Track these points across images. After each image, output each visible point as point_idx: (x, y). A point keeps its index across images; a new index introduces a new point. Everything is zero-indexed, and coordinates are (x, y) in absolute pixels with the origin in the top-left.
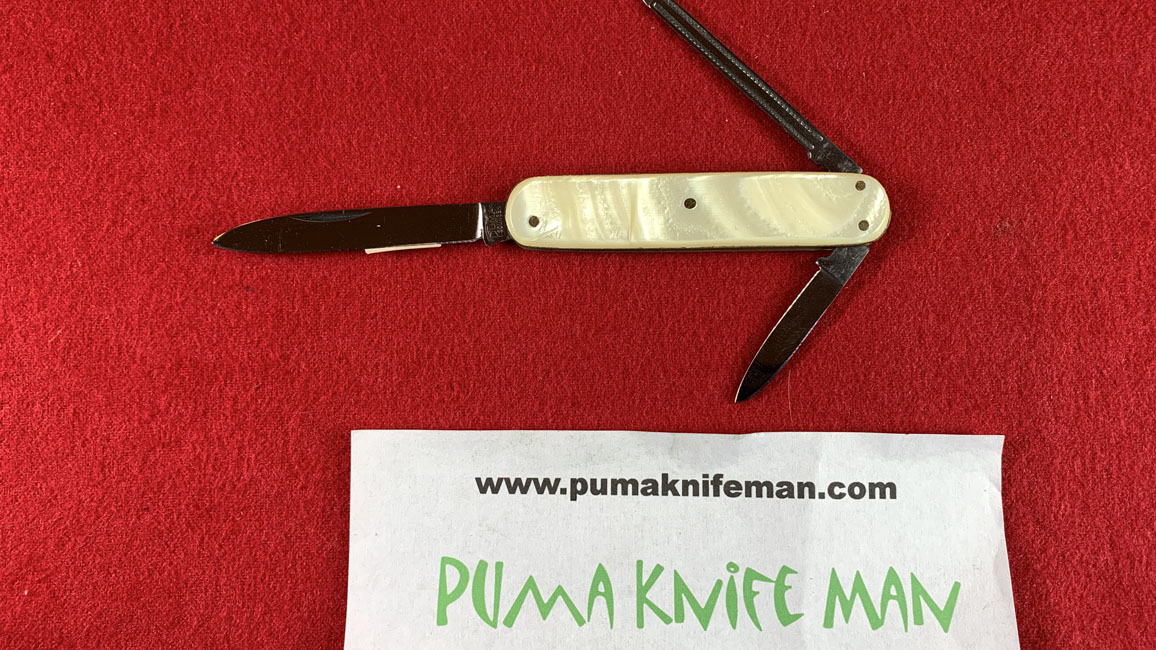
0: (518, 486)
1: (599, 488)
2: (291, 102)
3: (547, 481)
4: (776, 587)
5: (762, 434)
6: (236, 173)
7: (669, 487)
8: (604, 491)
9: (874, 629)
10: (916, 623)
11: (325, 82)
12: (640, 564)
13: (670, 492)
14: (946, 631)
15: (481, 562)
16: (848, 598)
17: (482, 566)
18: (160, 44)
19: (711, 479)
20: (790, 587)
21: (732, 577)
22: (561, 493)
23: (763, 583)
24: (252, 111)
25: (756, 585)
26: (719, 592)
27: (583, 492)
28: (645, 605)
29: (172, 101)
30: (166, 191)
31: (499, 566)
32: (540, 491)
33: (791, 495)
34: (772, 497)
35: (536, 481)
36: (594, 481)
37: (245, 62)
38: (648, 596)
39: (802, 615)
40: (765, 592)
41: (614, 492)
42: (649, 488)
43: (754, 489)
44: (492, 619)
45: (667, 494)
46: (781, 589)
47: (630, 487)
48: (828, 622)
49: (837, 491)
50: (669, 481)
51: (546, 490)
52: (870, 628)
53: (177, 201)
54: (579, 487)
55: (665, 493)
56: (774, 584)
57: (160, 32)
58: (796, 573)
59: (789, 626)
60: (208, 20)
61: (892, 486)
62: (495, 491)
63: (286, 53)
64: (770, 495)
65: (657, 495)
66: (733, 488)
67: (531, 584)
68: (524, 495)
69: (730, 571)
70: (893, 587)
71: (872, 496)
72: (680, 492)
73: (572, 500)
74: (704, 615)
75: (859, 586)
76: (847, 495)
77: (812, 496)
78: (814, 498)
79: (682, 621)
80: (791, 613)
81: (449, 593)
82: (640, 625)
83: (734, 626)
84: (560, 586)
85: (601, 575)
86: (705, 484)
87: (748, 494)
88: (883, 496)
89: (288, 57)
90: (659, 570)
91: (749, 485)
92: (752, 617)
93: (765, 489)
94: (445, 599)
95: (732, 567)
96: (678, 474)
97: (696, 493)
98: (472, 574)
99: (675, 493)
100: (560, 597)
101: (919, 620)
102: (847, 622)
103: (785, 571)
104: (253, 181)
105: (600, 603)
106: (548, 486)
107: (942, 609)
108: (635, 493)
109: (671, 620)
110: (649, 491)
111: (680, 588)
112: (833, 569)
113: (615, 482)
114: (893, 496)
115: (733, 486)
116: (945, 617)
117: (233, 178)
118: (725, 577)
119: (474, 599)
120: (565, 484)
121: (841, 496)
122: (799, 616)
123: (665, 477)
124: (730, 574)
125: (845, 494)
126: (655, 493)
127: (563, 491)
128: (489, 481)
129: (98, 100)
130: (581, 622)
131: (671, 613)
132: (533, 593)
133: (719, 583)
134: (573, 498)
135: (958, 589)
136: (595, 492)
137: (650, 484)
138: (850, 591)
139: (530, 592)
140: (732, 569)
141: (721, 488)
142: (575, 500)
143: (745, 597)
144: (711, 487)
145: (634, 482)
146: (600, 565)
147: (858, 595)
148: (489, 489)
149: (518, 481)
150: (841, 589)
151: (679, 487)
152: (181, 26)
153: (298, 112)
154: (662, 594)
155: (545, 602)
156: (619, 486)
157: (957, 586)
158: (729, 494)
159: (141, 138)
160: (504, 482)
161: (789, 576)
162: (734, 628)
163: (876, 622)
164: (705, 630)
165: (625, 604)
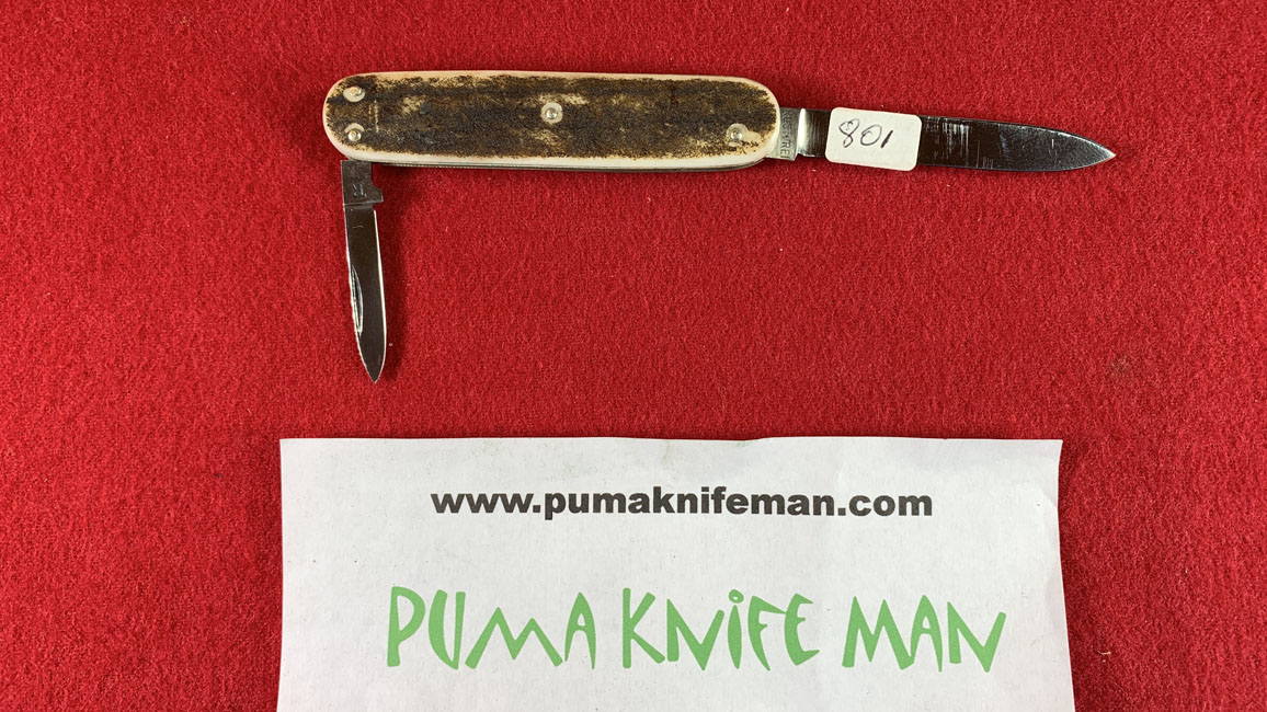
0: (483, 504)
1: (578, 505)
2: (258, 248)
3: (516, 497)
4: (787, 618)
5: (772, 440)
6: (196, 336)
7: (661, 502)
8: (584, 509)
9: (902, 668)
10: (951, 661)
11: (297, 220)
12: (627, 593)
13: (663, 508)
14: (987, 669)
15: (439, 592)
16: (873, 633)
17: (441, 597)
18: (98, 183)
19: (711, 492)
20: (804, 619)
21: (735, 608)
22: (534, 511)
23: (772, 614)
24: (211, 261)
25: (764, 617)
26: (720, 625)
27: (560, 509)
28: (632, 640)
29: (116, 252)
30: (112, 361)
31: (461, 597)
32: (509, 509)
33: (805, 512)
34: (783, 513)
35: (504, 497)
36: (572, 497)
37: (200, 200)
38: (636, 630)
39: (818, 651)
40: (773, 626)
41: (597, 509)
42: (638, 503)
43: (762, 503)
44: (452, 658)
45: (659, 511)
46: (792, 621)
47: (616, 502)
48: (849, 660)
49: (861, 506)
50: (662, 496)
51: (516, 508)
52: (897, 666)
53: (126, 372)
54: (554, 505)
55: (657, 510)
56: (784, 616)
57: (97, 169)
58: (811, 602)
59: (801, 665)
60: (154, 153)
61: (927, 500)
62: (455, 509)
63: (250, 188)
64: (781, 511)
65: (648, 512)
66: (738, 504)
67: (498, 618)
68: (490, 514)
69: (734, 601)
70: (926, 619)
71: (903, 512)
72: (675, 508)
73: (546, 519)
74: (702, 653)
75: (885, 617)
76: (873, 511)
77: (830, 512)
78: (833, 514)
79: (676, 659)
80: (805, 649)
81: (401, 629)
82: (627, 664)
83: (737, 666)
84: (532, 620)
85: (581, 606)
86: (705, 498)
87: (755, 510)
88: (915, 512)
89: (253, 193)
90: (649, 599)
91: (756, 499)
92: (759, 656)
93: (774, 504)
94: (397, 636)
95: (736, 596)
96: (673, 487)
97: (694, 510)
98: (428, 607)
99: (670, 510)
100: (533, 633)
101: (955, 657)
102: (870, 660)
103: (798, 600)
104: (216, 344)
105: (580, 638)
106: (518, 503)
107: (983, 645)
108: (622, 510)
109: (664, 658)
110: (639, 507)
111: (675, 620)
112: (855, 598)
113: (598, 498)
114: (928, 512)
115: (737, 500)
116: (986, 654)
117: (192, 342)
118: (727, 609)
119: (431, 636)
120: (539, 500)
121: (865, 512)
122: (813, 653)
123: (657, 490)
124: (732, 604)
125: (870, 510)
126: (645, 509)
127: (537, 509)
128: (448, 498)
129: (26, 254)
130: (557, 661)
131: (663, 650)
132: (501, 627)
133: (720, 614)
134: (549, 517)
135: (1003, 622)
136: (574, 509)
137: (640, 500)
138: (875, 624)
139: (497, 627)
140: (736, 598)
141: (724, 503)
142: (551, 519)
143: (750, 630)
144: (711, 503)
145: (621, 498)
146: (580, 596)
147: (884, 628)
148: (448, 507)
149: (482, 498)
150: (864, 622)
151: (674, 502)
152: (121, 160)
153: (267, 260)
154: (653, 628)
155: (515, 638)
156: (603, 502)
157: (1002, 617)
158: (733, 511)
159: (80, 297)
160: (465, 499)
161: (802, 607)
162: (737, 667)
163: (905, 660)
164: (703, 669)
165: (610, 638)
